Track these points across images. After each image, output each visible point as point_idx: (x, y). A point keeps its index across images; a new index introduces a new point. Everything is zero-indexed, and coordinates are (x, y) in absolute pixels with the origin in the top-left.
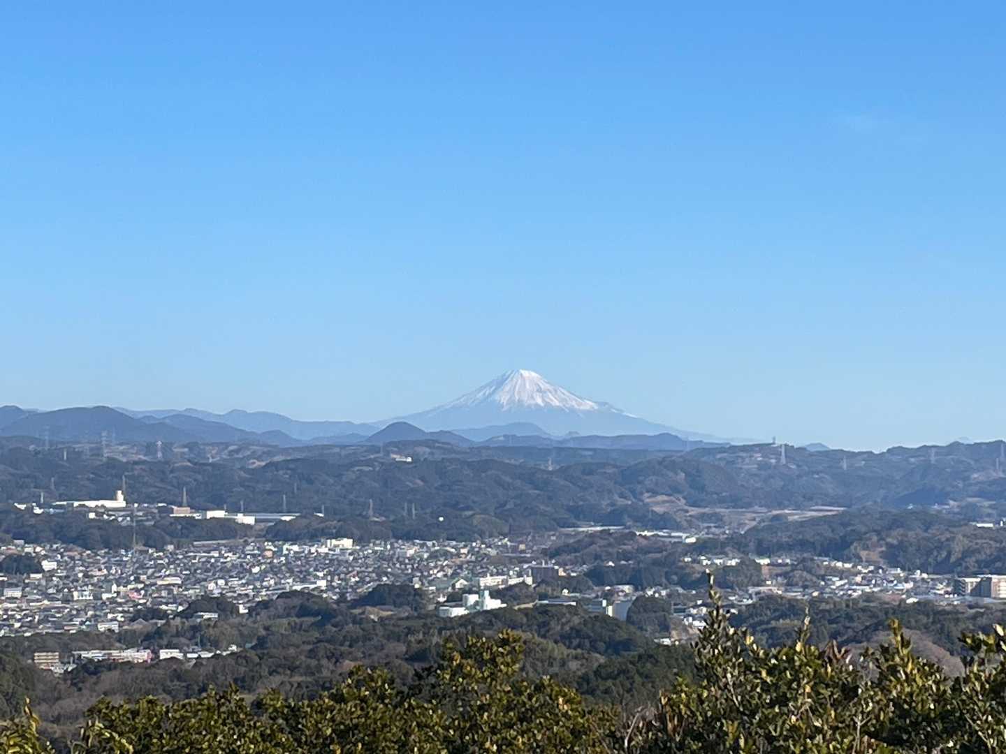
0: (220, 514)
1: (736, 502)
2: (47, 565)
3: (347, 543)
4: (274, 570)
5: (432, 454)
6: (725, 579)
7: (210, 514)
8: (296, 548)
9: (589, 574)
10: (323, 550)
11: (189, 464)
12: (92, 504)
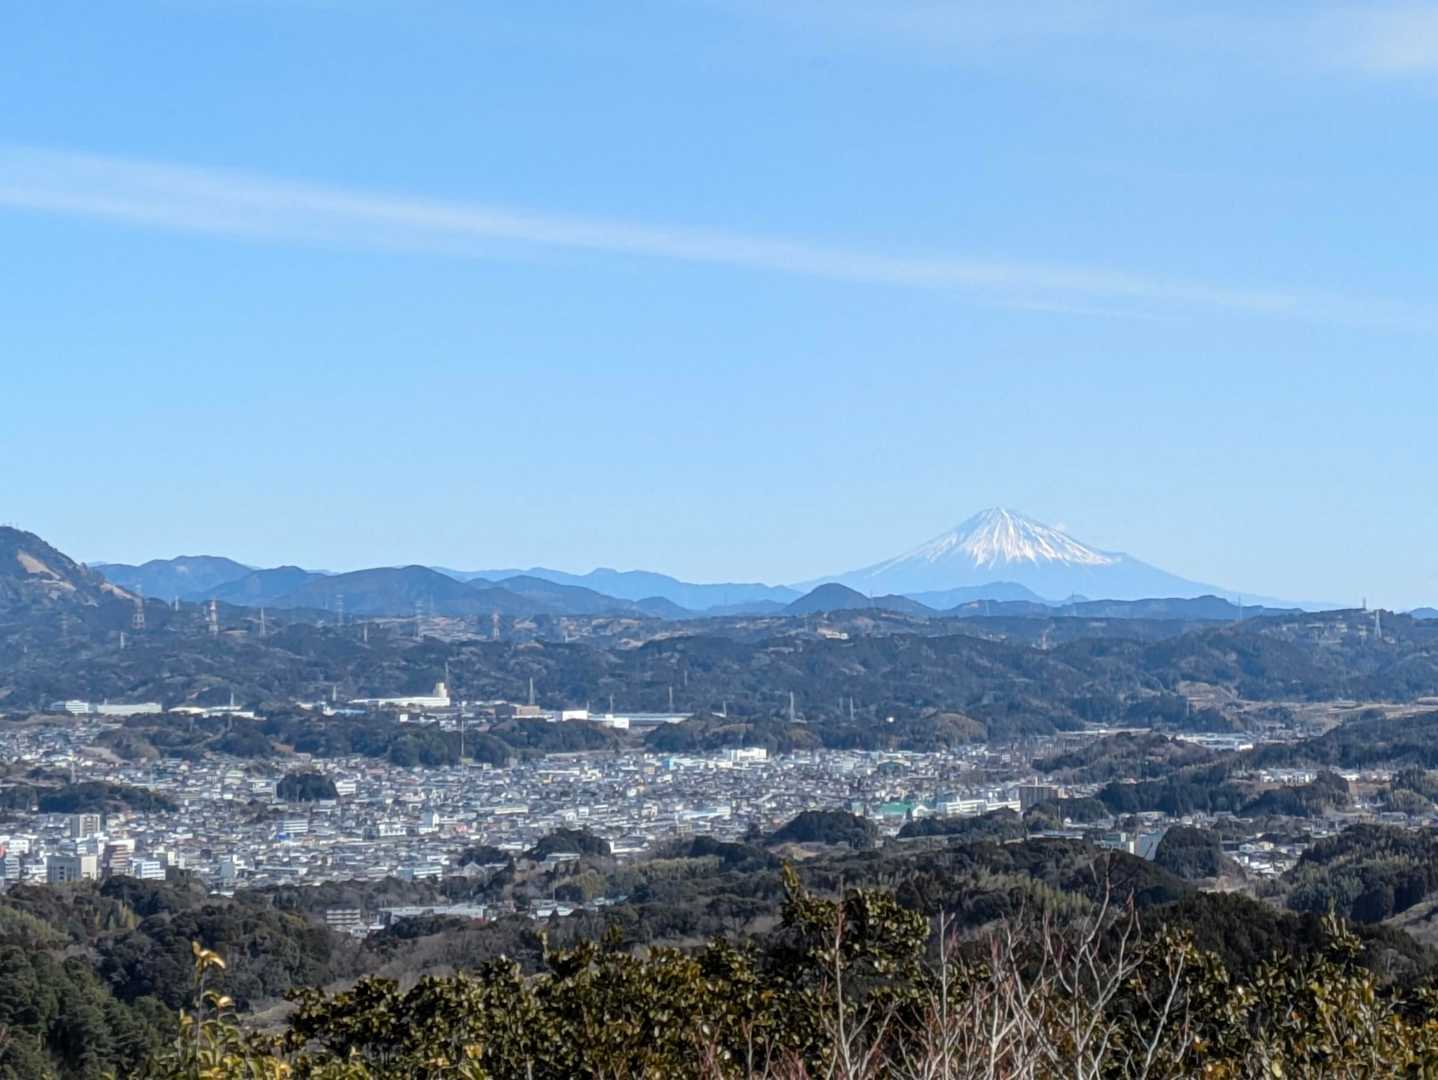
0: (582, 715)
1: (1312, 692)
2: (343, 787)
3: (758, 754)
4: (657, 794)
5: (876, 627)
6: (1293, 802)
7: (567, 715)
8: (687, 762)
9: (1103, 795)
10: (725, 764)
11: (537, 645)
12: (404, 702)
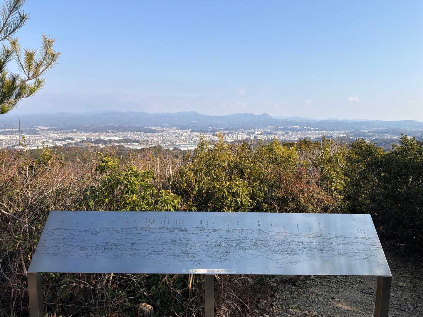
0: (309, 128)
1: (373, 127)
2: (290, 133)
3: (324, 131)
4: (315, 134)
5: (335, 121)
6: (371, 136)
7: (308, 128)
8: (318, 132)
9: (354, 135)
10: (321, 132)
11: (306, 122)
12: (295, 127)
